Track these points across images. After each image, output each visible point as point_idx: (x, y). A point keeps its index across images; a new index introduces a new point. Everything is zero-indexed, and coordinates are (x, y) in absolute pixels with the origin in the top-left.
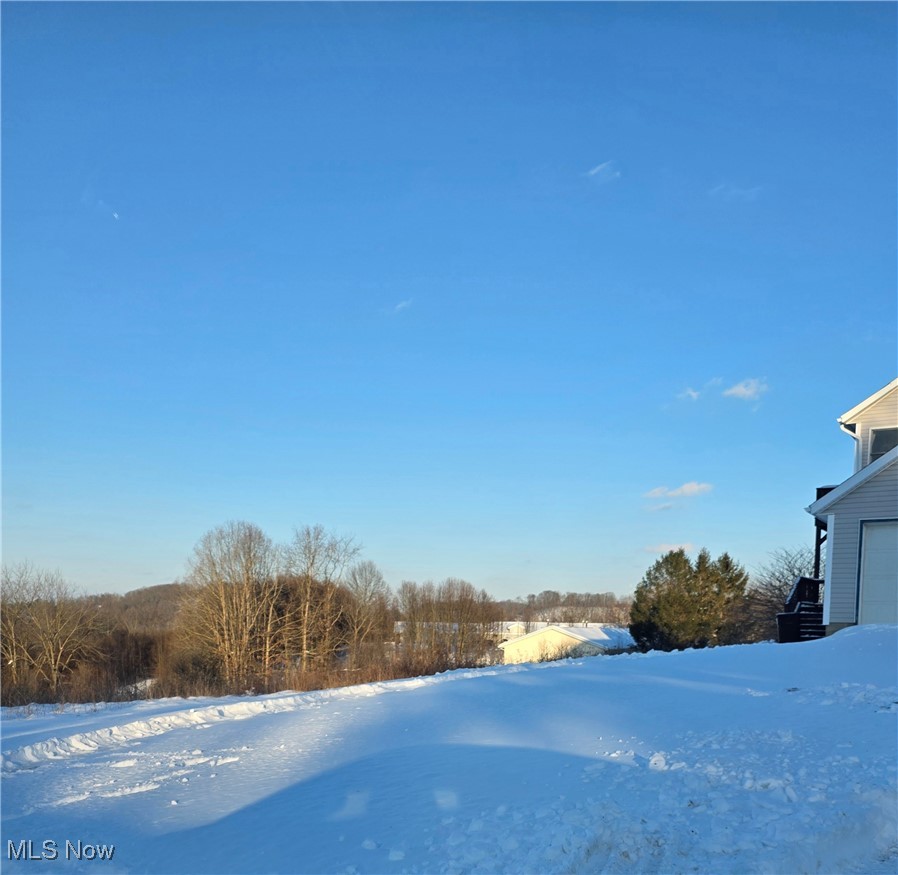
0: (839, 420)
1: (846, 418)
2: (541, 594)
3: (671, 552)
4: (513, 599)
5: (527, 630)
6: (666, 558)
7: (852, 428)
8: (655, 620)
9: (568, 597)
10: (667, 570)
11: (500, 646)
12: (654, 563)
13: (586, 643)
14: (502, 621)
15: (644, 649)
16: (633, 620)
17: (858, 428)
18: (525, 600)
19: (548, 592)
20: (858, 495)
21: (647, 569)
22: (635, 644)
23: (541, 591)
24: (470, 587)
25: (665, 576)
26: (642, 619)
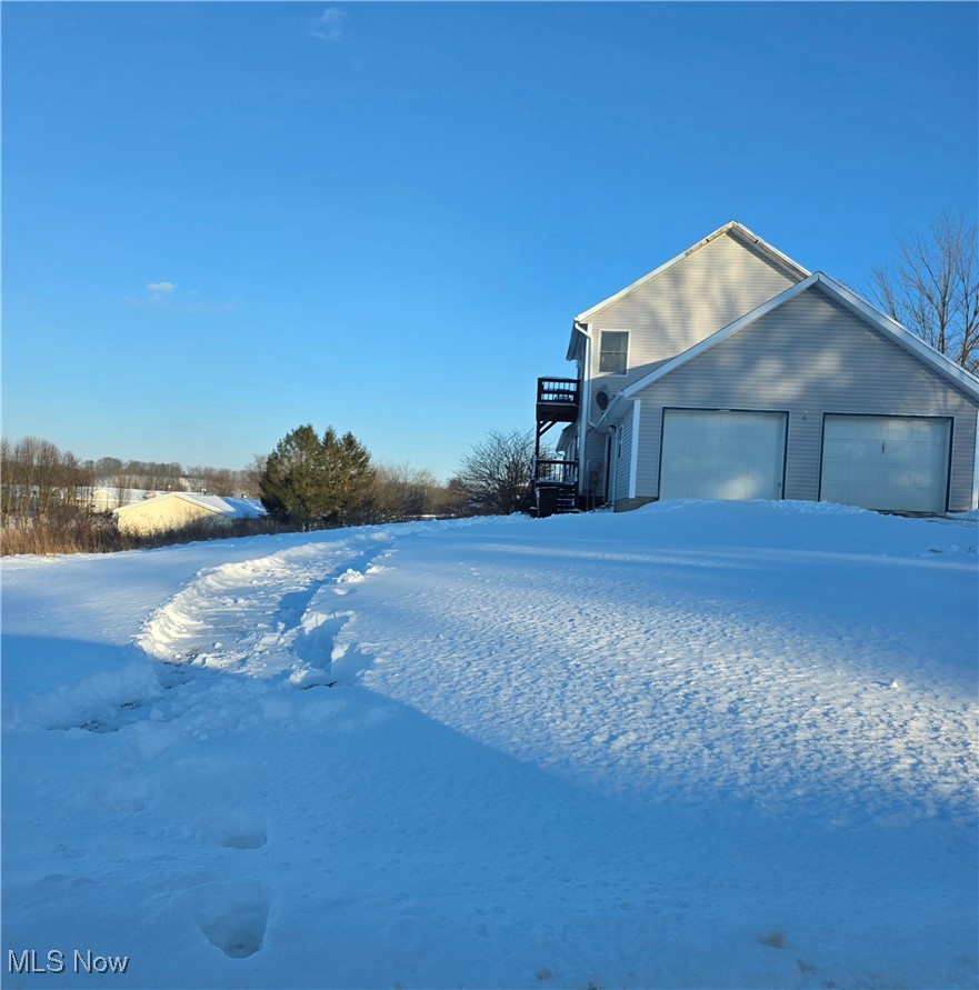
2: (100, 461)
3: (301, 427)
6: (297, 432)
7: (584, 327)
9: (131, 465)
10: (298, 444)
17: (590, 328)
19: (108, 459)
22: (266, 514)
23: (101, 458)
25: (296, 449)
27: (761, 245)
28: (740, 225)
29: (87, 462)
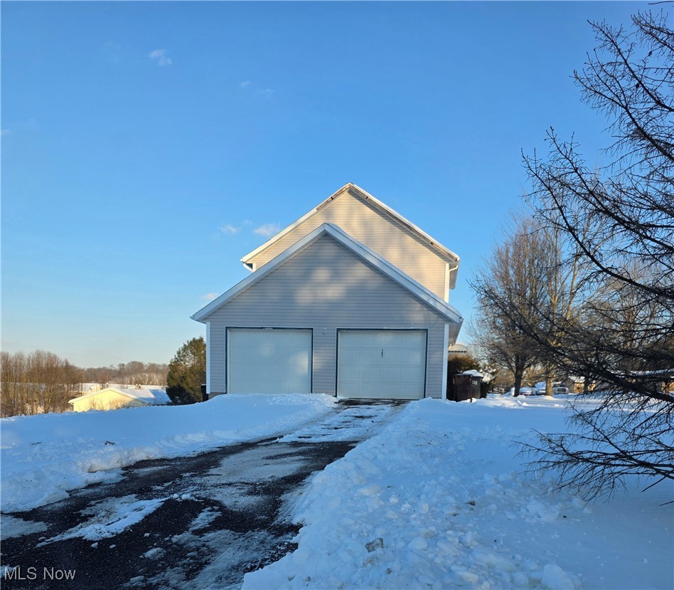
0: (241, 260)
1: (245, 259)
2: (129, 364)
3: (194, 339)
4: (108, 366)
5: (102, 389)
6: (191, 342)
7: (251, 265)
8: (184, 385)
9: (150, 366)
10: (191, 351)
11: (70, 402)
12: (183, 346)
13: (136, 400)
14: (82, 382)
15: (175, 403)
16: (169, 385)
17: (254, 266)
18: (116, 367)
19: (134, 362)
20: (223, 310)
21: (178, 350)
22: (170, 401)
23: (130, 361)
24: (55, 357)
25: (191, 355)
26: (175, 384)
27: (370, 200)
28: (355, 186)
29: (120, 365)
